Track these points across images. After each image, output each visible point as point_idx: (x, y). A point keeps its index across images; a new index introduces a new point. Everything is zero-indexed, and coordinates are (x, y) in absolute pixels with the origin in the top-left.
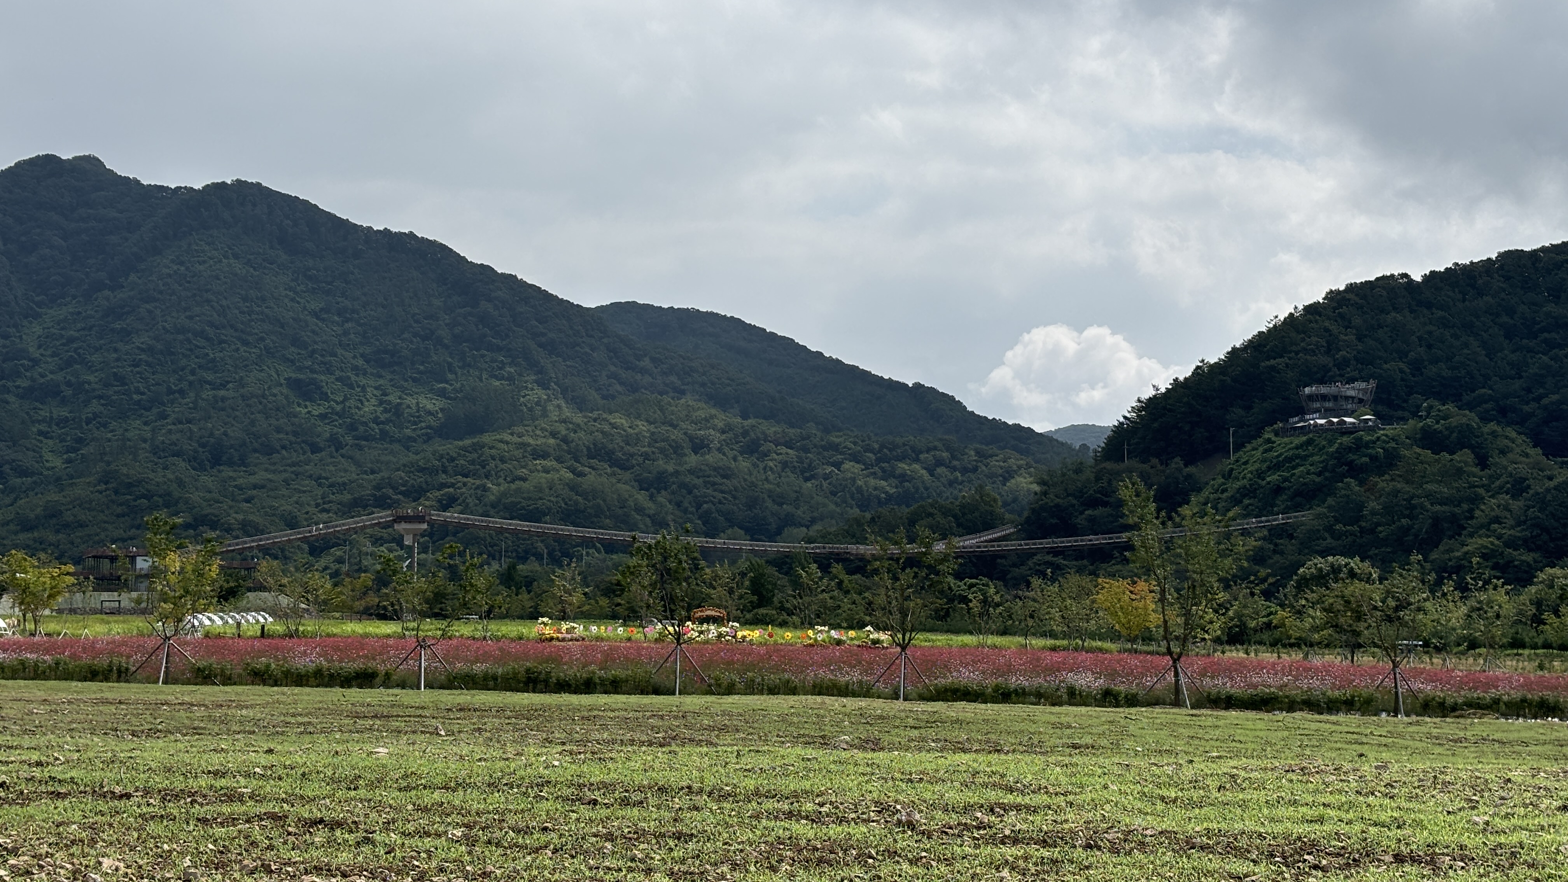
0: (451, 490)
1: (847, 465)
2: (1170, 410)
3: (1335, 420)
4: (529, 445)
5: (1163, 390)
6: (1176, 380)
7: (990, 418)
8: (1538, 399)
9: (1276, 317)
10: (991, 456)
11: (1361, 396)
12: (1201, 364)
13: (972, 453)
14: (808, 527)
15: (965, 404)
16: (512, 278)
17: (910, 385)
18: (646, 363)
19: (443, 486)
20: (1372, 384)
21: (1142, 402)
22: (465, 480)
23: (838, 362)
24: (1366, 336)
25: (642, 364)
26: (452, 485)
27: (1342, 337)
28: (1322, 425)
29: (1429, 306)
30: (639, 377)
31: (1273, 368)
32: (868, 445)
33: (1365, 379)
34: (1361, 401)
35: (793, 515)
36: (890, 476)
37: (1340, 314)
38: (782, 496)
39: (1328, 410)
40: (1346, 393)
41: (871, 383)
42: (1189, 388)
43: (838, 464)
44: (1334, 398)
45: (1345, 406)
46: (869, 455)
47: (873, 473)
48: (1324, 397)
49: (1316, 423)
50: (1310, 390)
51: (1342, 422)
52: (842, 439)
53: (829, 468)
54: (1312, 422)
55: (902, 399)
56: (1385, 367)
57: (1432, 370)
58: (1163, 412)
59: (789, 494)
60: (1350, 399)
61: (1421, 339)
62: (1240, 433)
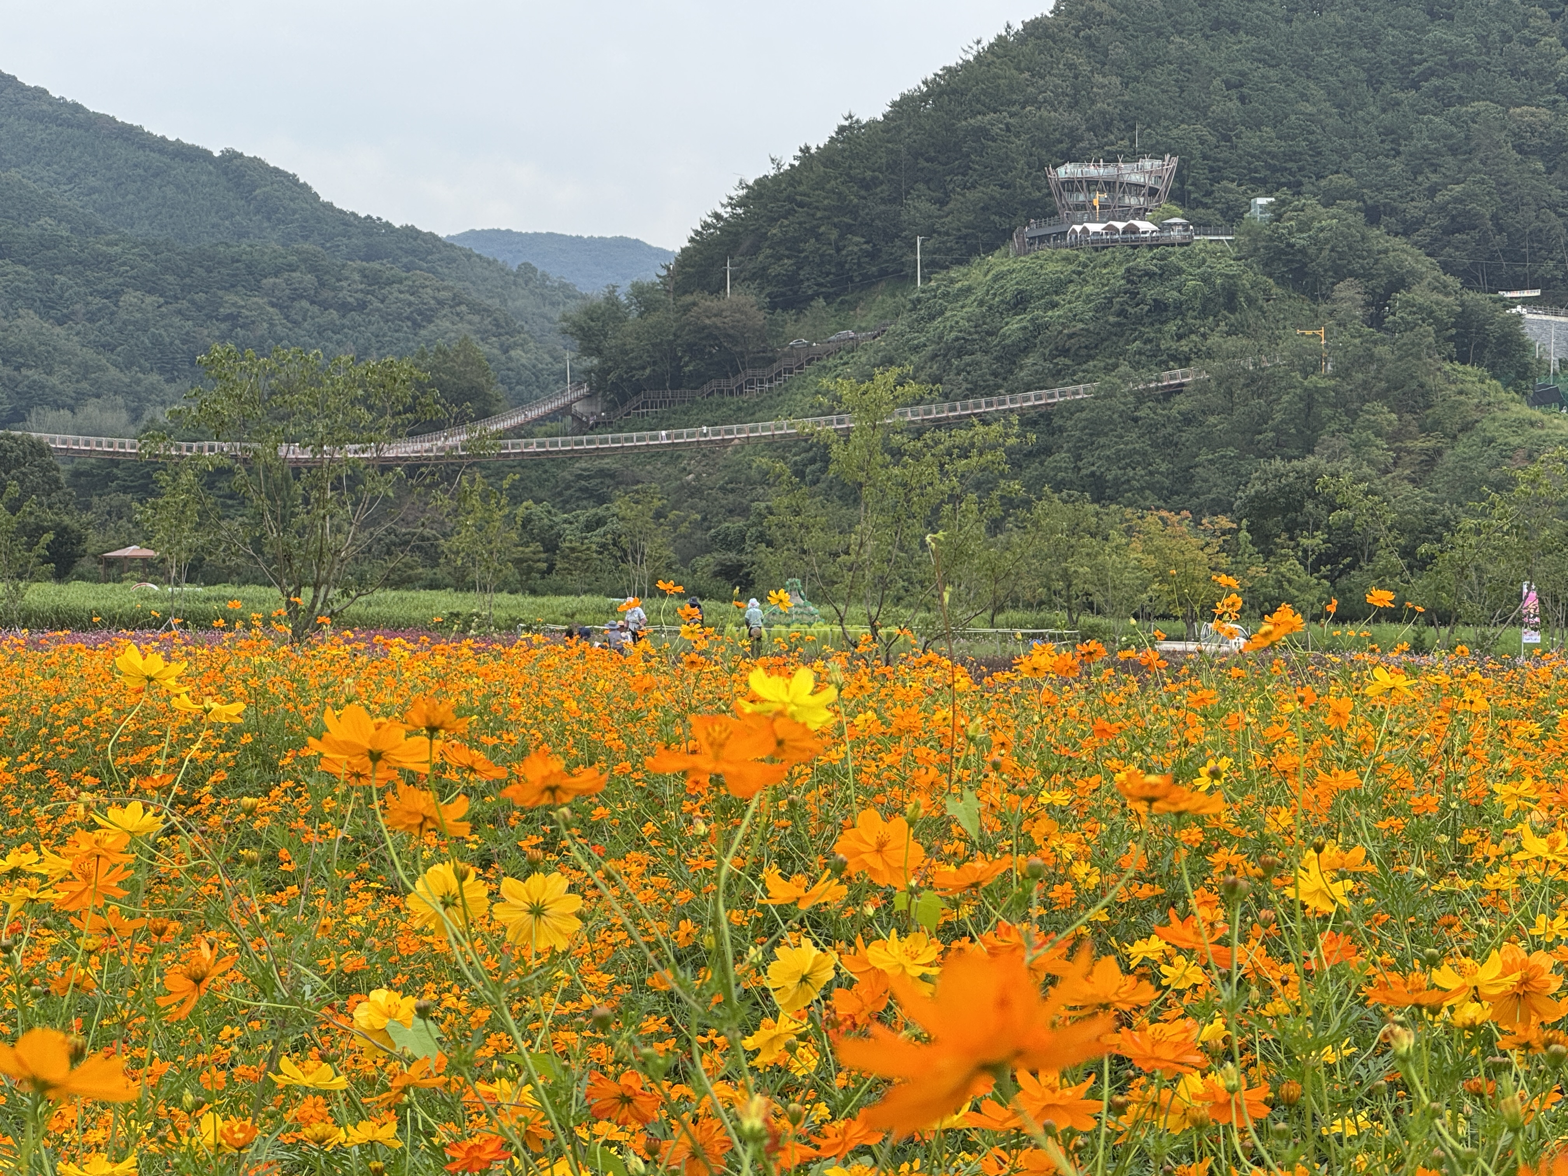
1: (130, 297)
2: (801, 205)
3: (1120, 225)
5: (787, 167)
6: (806, 150)
7: (363, 215)
8: (1433, 191)
9: (979, 42)
10: (390, 283)
11: (1151, 183)
12: (846, 123)
13: (357, 277)
14: (72, 410)
15: (315, 189)
17: (217, 154)
20: (1171, 163)
21: (748, 187)
23: (77, 108)
24: (1136, 79)
27: (1098, 78)
28: (1096, 233)
29: (1234, 28)
31: (982, 132)
32: (169, 260)
33: (1159, 155)
34: (1153, 192)
35: (43, 387)
36: (209, 317)
37: (1088, 38)
38: (19, 352)
39: (1102, 207)
40: (1126, 179)
41: (143, 147)
42: (834, 164)
43: (114, 295)
44: (1109, 185)
45: (1132, 201)
46: (170, 278)
47: (179, 312)
48: (1091, 184)
49: (1085, 231)
50: (1067, 171)
51: (1134, 230)
52: (118, 249)
53: (97, 302)
54: (1078, 228)
55: (204, 178)
56: (1175, 133)
57: (1251, 140)
58: (788, 206)
59: (32, 348)
60: (1136, 188)
61: (1229, 85)
62: (929, 244)
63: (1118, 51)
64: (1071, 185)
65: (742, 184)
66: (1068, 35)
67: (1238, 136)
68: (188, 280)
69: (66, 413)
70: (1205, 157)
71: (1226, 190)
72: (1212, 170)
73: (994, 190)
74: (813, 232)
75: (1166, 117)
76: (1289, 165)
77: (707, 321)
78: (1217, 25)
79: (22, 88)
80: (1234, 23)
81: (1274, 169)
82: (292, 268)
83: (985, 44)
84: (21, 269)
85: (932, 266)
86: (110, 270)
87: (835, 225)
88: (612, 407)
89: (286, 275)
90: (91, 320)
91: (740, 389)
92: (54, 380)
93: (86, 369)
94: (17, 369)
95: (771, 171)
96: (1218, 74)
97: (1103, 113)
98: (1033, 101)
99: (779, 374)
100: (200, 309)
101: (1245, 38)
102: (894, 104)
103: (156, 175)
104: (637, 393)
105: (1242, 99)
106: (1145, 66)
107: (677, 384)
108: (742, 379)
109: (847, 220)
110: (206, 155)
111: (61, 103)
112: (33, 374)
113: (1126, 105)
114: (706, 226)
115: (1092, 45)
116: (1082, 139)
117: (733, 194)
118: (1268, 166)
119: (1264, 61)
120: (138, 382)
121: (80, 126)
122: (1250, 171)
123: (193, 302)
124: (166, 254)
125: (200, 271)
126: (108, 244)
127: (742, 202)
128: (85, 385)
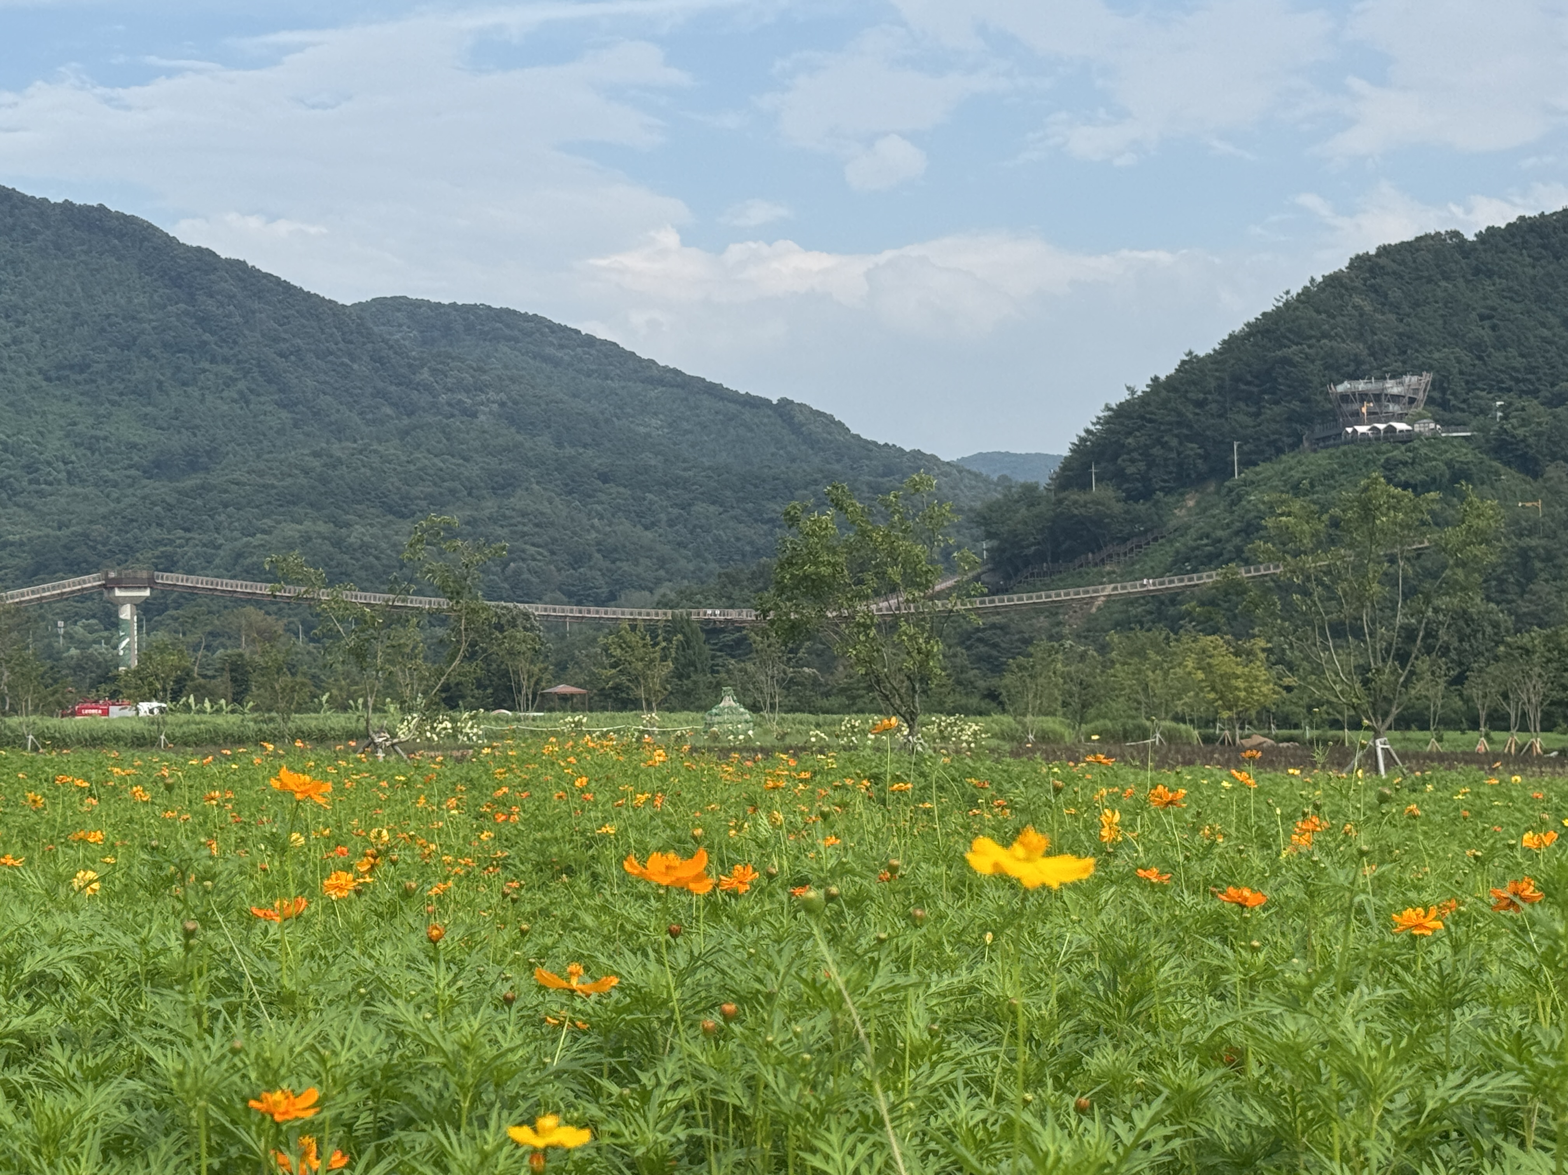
0: (169, 549)
1: (699, 507)
2: (1151, 421)
3: (1382, 426)
4: (273, 487)
5: (1139, 393)
6: (1156, 379)
7: (882, 443)
9: (1287, 293)
11: (1412, 394)
12: (1187, 358)
13: (865, 488)
14: (651, 591)
15: (847, 425)
16: (240, 265)
17: (775, 402)
18: (425, 375)
19: (158, 543)
20: (1427, 377)
21: (1111, 410)
22: (188, 535)
24: (1409, 316)
25: (418, 378)
26: (171, 542)
27: (1379, 316)
28: (1363, 433)
29: (1490, 274)
30: (415, 395)
31: (1286, 361)
32: (727, 480)
33: (1417, 370)
34: (1412, 400)
35: (631, 575)
36: (756, 521)
37: (1372, 286)
38: (615, 550)
39: (1369, 413)
40: (1390, 391)
41: (722, 399)
42: (1175, 390)
43: (685, 506)
44: (1377, 397)
45: (1393, 408)
46: (728, 493)
47: (735, 518)
48: (1363, 397)
49: (1355, 431)
50: (1344, 387)
51: (1391, 429)
52: (691, 473)
53: (676, 511)
54: (1349, 430)
55: (766, 420)
56: (1436, 355)
57: (1498, 358)
58: (1140, 422)
59: (624, 546)
60: (1395, 398)
61: (1482, 318)
62: (1246, 448)
63: (1395, 294)
64: (1345, 398)
65: (1108, 408)
66: (1358, 283)
67: (1489, 356)
68: (741, 494)
69: (647, 593)
70: (1461, 373)
71: (1478, 397)
72: (1467, 382)
73: (1296, 405)
74: (1159, 442)
75: (1430, 343)
76: (1529, 376)
77: (1076, 512)
78: (1477, 272)
79: (640, 360)
80: (1489, 270)
81: (1517, 381)
82: (816, 482)
83: (1294, 293)
84: (622, 490)
85: (1247, 462)
86: (685, 489)
87: (1177, 436)
88: (1008, 577)
89: (813, 488)
90: (670, 526)
91: (1103, 561)
92: (640, 570)
93: (662, 562)
94: (613, 562)
95: (1125, 396)
96: (1474, 309)
97: (1380, 342)
98: (1325, 335)
99: (1132, 550)
100: (750, 515)
101: (1498, 281)
102: (1224, 342)
103: (730, 420)
104: (1026, 566)
105: (1494, 328)
106: (1416, 304)
107: (1055, 559)
108: (1104, 553)
109: (1185, 431)
110: (767, 402)
111: (666, 369)
112: (625, 566)
113: (1400, 335)
114: (1082, 440)
115: (1376, 291)
116: (1363, 363)
117: (1101, 414)
118: (1512, 378)
119: (1512, 299)
120: (701, 569)
121: (678, 386)
122: (1499, 382)
123: (745, 510)
124: (726, 476)
125: (751, 488)
126: (685, 470)
127: (1108, 421)
128: (662, 573)
